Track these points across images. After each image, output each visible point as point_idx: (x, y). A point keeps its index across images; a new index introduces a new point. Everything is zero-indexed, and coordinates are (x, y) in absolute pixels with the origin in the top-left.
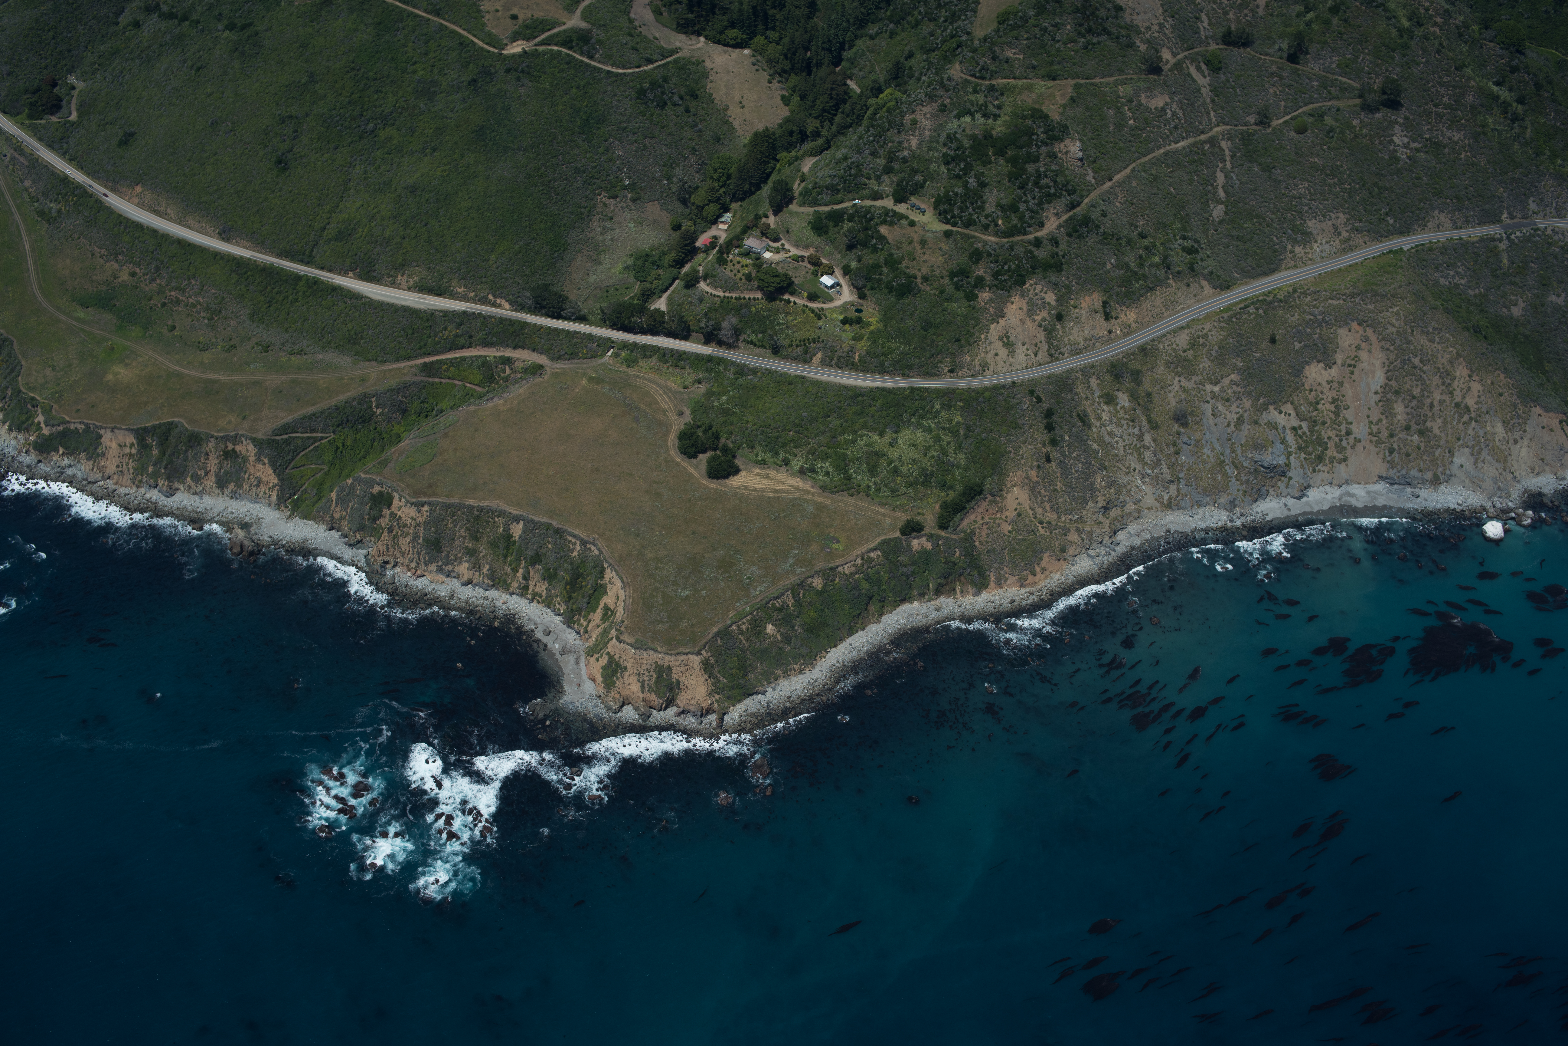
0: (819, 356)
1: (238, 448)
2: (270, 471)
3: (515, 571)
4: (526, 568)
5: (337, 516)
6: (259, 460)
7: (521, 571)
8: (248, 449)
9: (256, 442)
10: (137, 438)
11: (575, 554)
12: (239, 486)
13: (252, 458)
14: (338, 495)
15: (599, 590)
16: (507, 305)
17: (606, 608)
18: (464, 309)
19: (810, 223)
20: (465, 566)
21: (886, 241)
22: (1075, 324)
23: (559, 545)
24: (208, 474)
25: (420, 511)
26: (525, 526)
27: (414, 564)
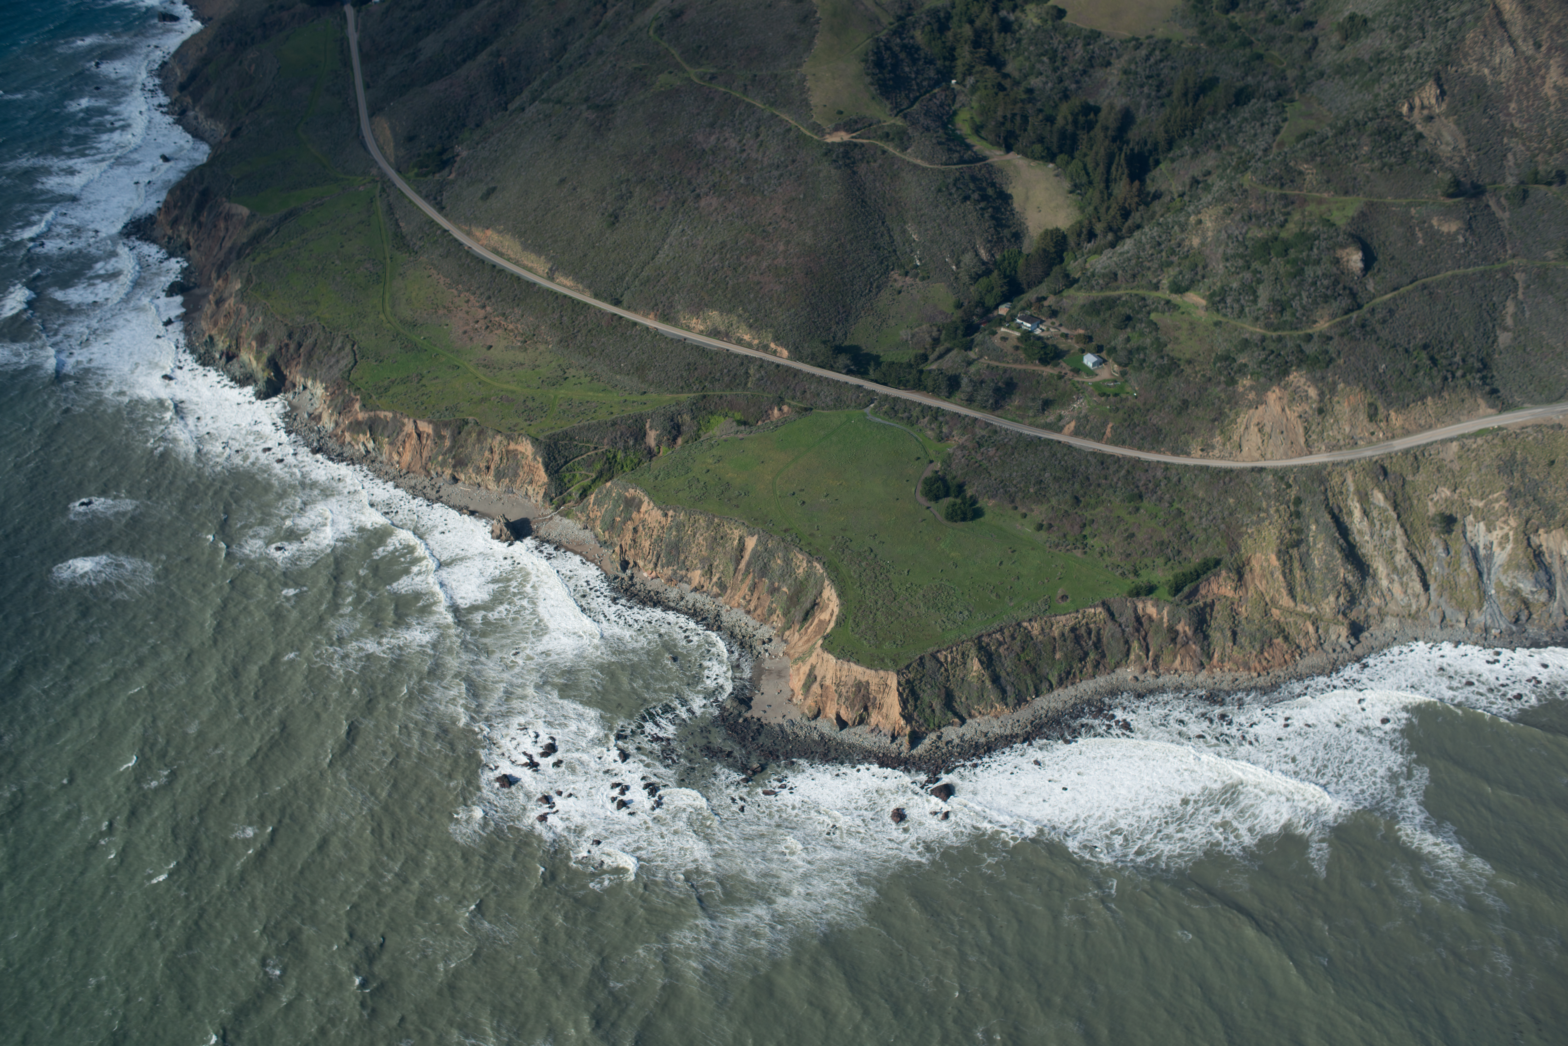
0: (1072, 424)
2: (542, 471)
4: (753, 580)
5: (592, 517)
6: (535, 459)
8: (526, 448)
9: (536, 442)
10: (435, 431)
11: (801, 570)
12: (513, 481)
13: (530, 457)
14: (597, 497)
15: (817, 604)
16: (785, 353)
17: (822, 620)
18: (748, 354)
19: (1084, 305)
20: (698, 572)
21: (1154, 326)
22: (1337, 421)
23: (787, 561)
24: (488, 468)
25: (666, 515)
26: (759, 540)
27: (652, 566)
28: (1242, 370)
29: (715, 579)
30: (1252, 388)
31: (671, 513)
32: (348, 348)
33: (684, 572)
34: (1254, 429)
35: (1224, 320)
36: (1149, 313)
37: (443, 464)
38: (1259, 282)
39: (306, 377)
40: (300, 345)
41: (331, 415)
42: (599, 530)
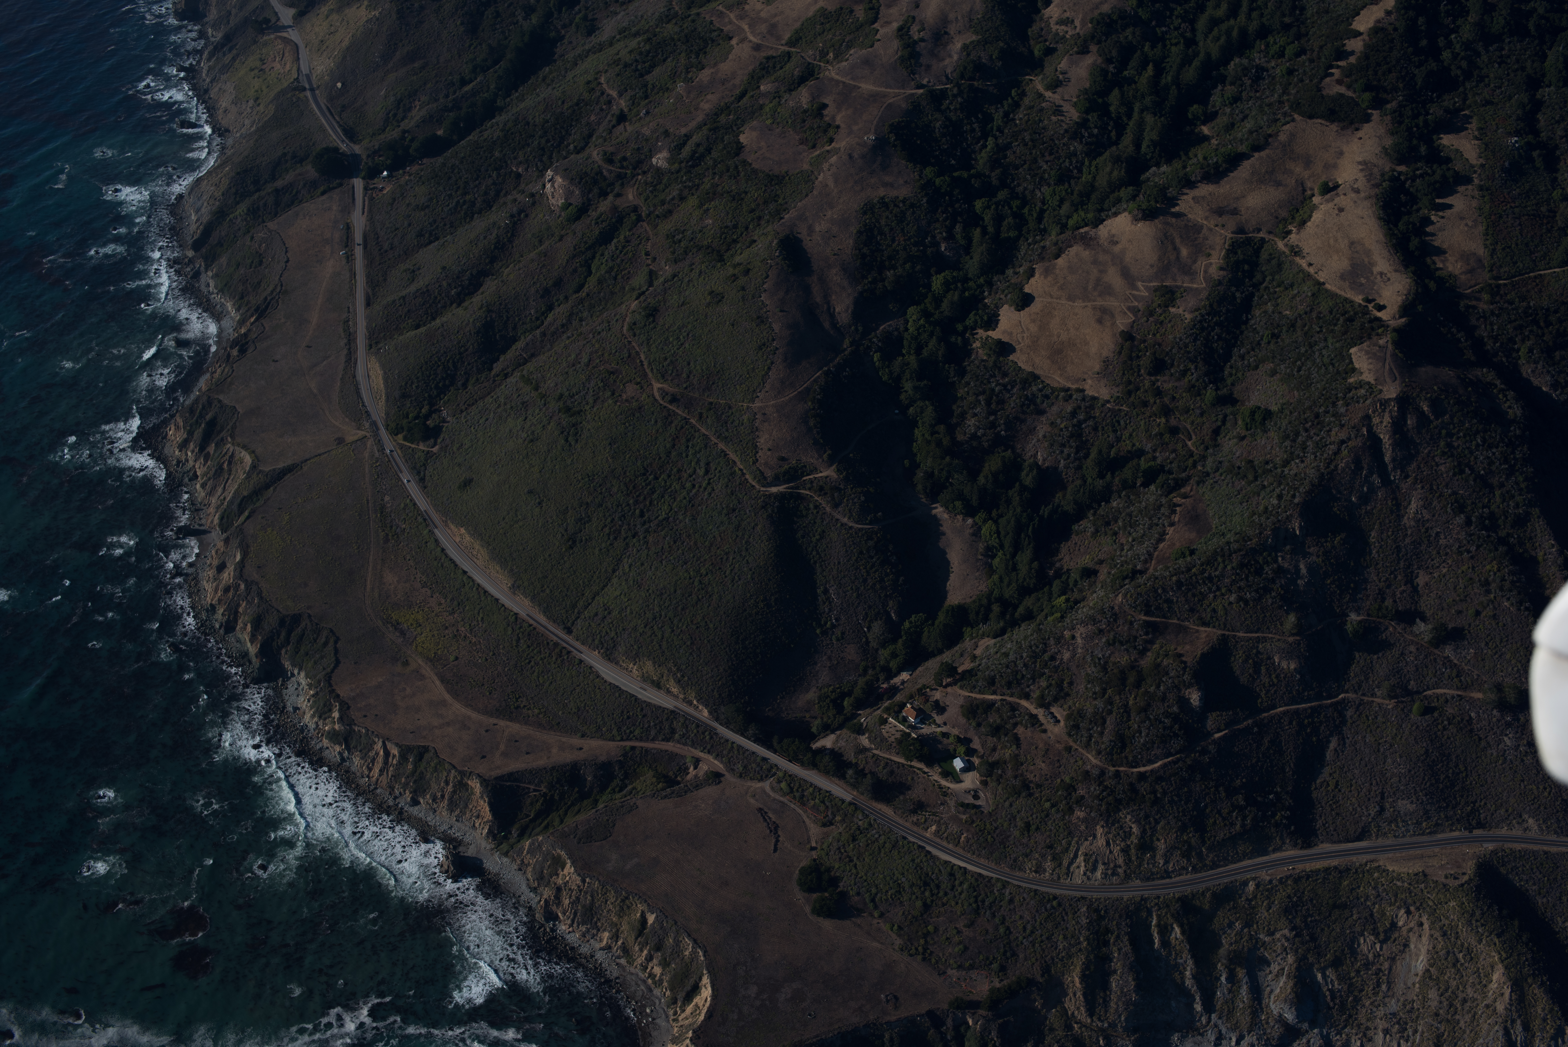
0: (934, 828)
1: (469, 782)
2: (488, 809)
3: (641, 950)
4: (649, 951)
5: (526, 862)
6: (482, 797)
7: (645, 952)
8: (475, 785)
9: (484, 782)
10: (400, 753)
11: (687, 953)
12: (463, 813)
13: (478, 794)
14: (530, 846)
15: (695, 989)
16: (706, 713)
17: (697, 1005)
18: (671, 707)
19: (962, 706)
20: (606, 935)
21: (1017, 740)
22: (1153, 857)
23: (677, 943)
24: (443, 796)
25: (584, 881)
26: (657, 917)
27: (569, 922)
28: (1080, 801)
29: (620, 943)
30: (1085, 820)
31: (588, 880)
32: (330, 647)
33: (595, 931)
34: (1080, 859)
35: (1075, 746)
36: (1015, 725)
37: (405, 786)
38: (1110, 712)
39: (294, 665)
40: (289, 633)
41: (313, 716)
42: (529, 876)
